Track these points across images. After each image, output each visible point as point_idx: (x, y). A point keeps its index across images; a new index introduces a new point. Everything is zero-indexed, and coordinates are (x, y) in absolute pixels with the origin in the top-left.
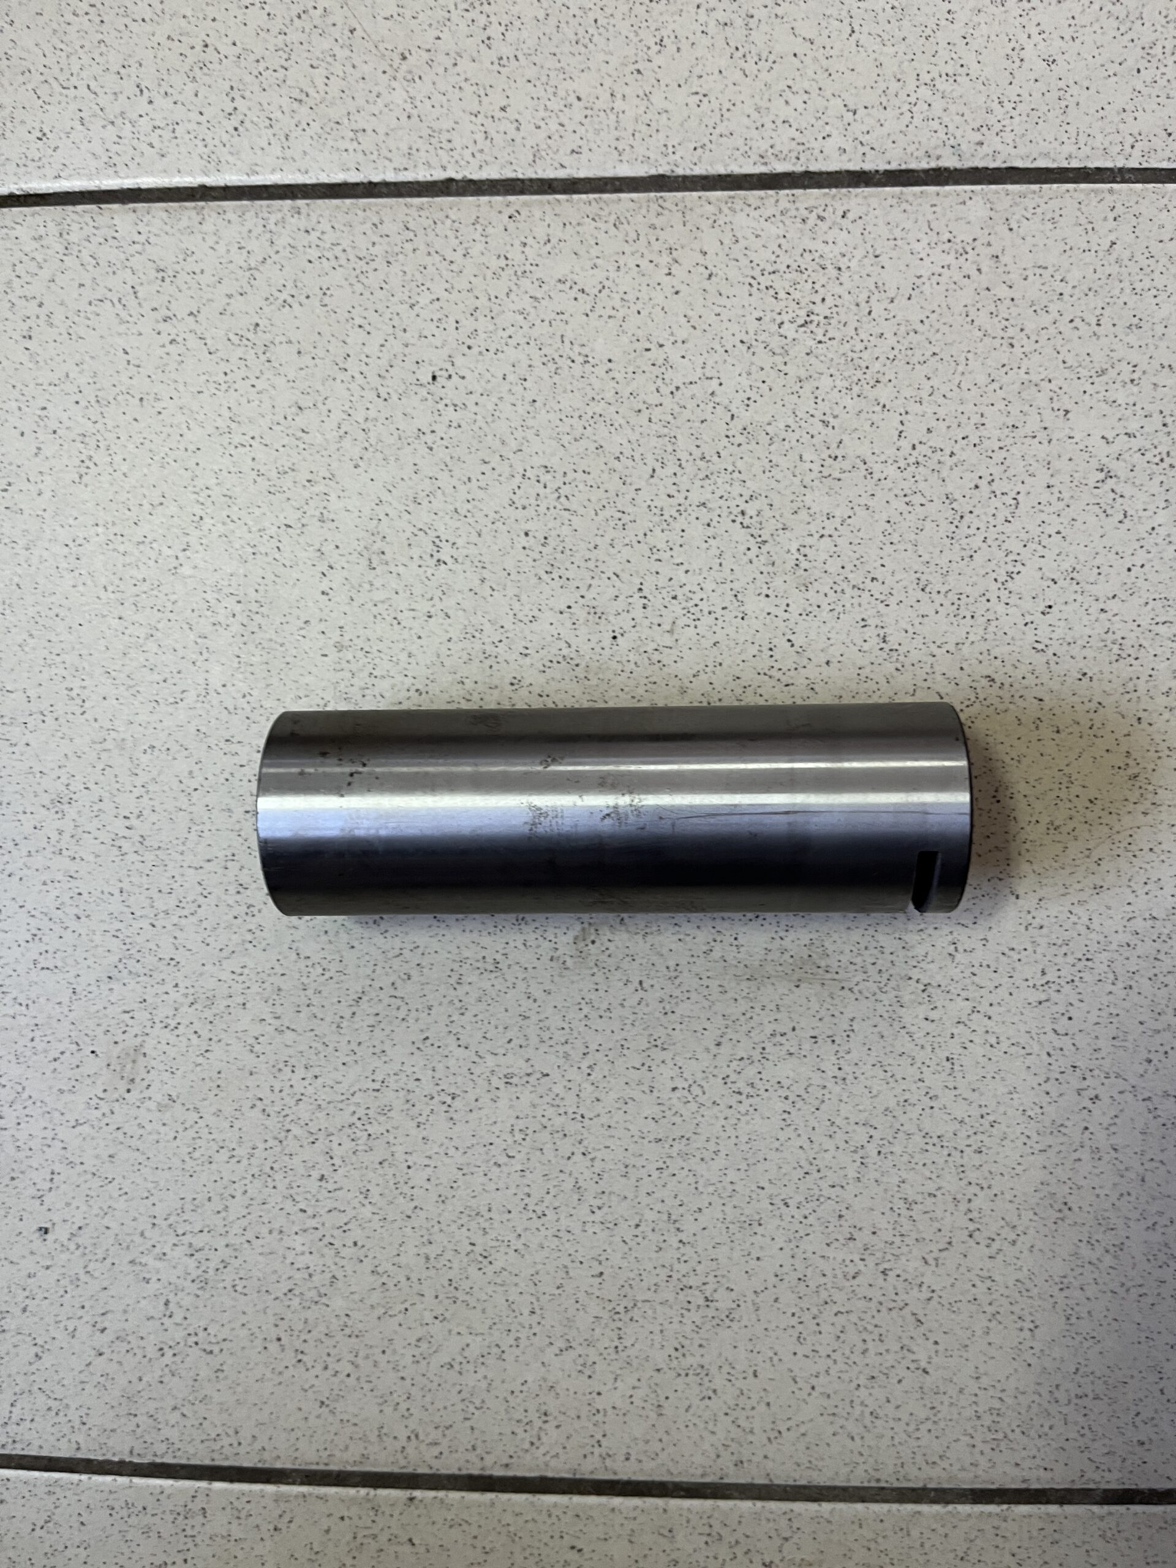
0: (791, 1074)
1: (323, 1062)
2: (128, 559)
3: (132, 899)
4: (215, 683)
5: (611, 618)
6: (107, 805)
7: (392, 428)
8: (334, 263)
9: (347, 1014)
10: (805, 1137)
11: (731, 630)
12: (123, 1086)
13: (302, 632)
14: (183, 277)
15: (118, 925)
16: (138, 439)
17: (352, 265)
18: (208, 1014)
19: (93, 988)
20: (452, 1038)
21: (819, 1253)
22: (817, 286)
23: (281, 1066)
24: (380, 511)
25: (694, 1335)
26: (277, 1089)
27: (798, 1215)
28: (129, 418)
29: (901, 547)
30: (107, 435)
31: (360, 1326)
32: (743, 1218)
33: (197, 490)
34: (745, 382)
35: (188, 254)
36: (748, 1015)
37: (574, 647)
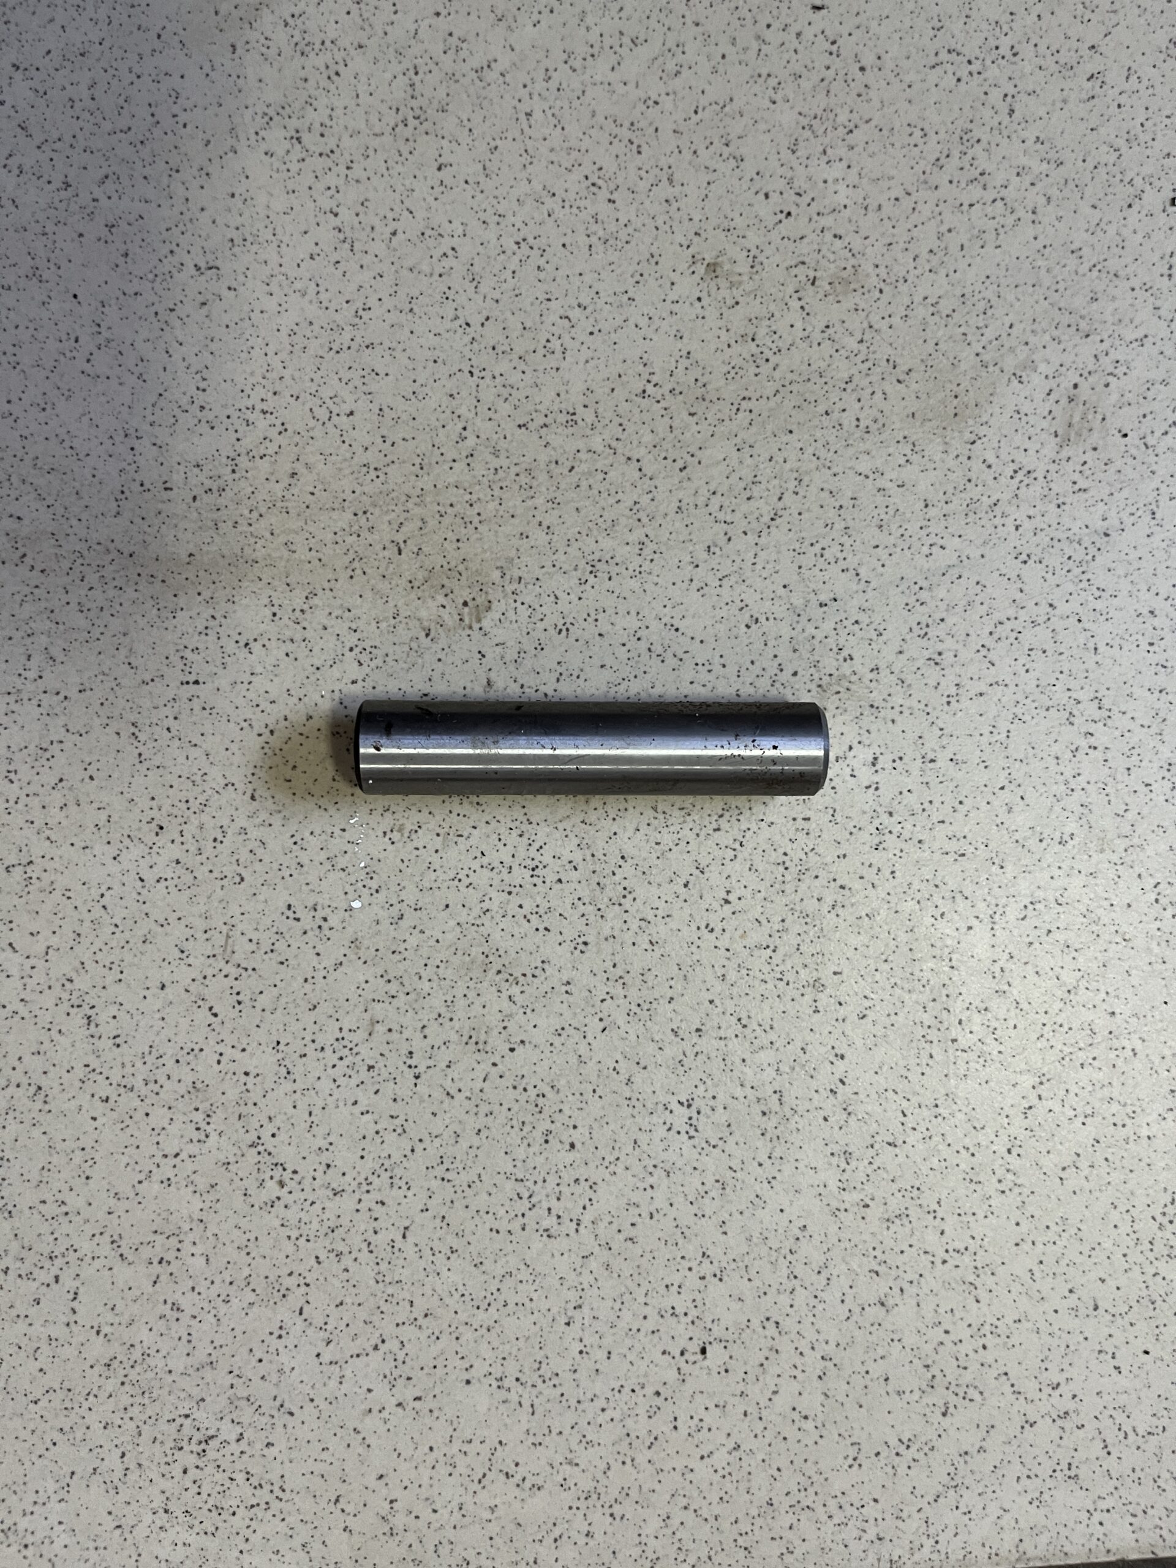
0: (196, 440)
1: (818, 434)
2: (1106, 1092)
3: (1082, 641)
4: (981, 930)
5: (454, 1037)
6: (1119, 763)
7: (757, 1282)
8: (842, 1500)
9: (788, 498)
10: (176, 357)
11: (296, 1027)
12: (1084, 392)
13: (867, 1003)
14: (1045, 1471)
15: (1099, 605)
16: (1099, 1256)
17: (820, 1500)
18: (974, 492)
19: (1128, 521)
20: (649, 470)
21: (154, 205)
22: (194, 1489)
23: (873, 427)
24: (769, 1170)
25: (313, 92)
26: (879, 395)
27: (181, 255)
28: (1111, 1283)
29: (70, 1144)
30: (1141, 1259)
31: (756, 88)
32: (255, 248)
33: (1016, 1190)
34: (284, 1358)
35: (1037, 1501)
36: (255, 515)
37: (505, 995)
